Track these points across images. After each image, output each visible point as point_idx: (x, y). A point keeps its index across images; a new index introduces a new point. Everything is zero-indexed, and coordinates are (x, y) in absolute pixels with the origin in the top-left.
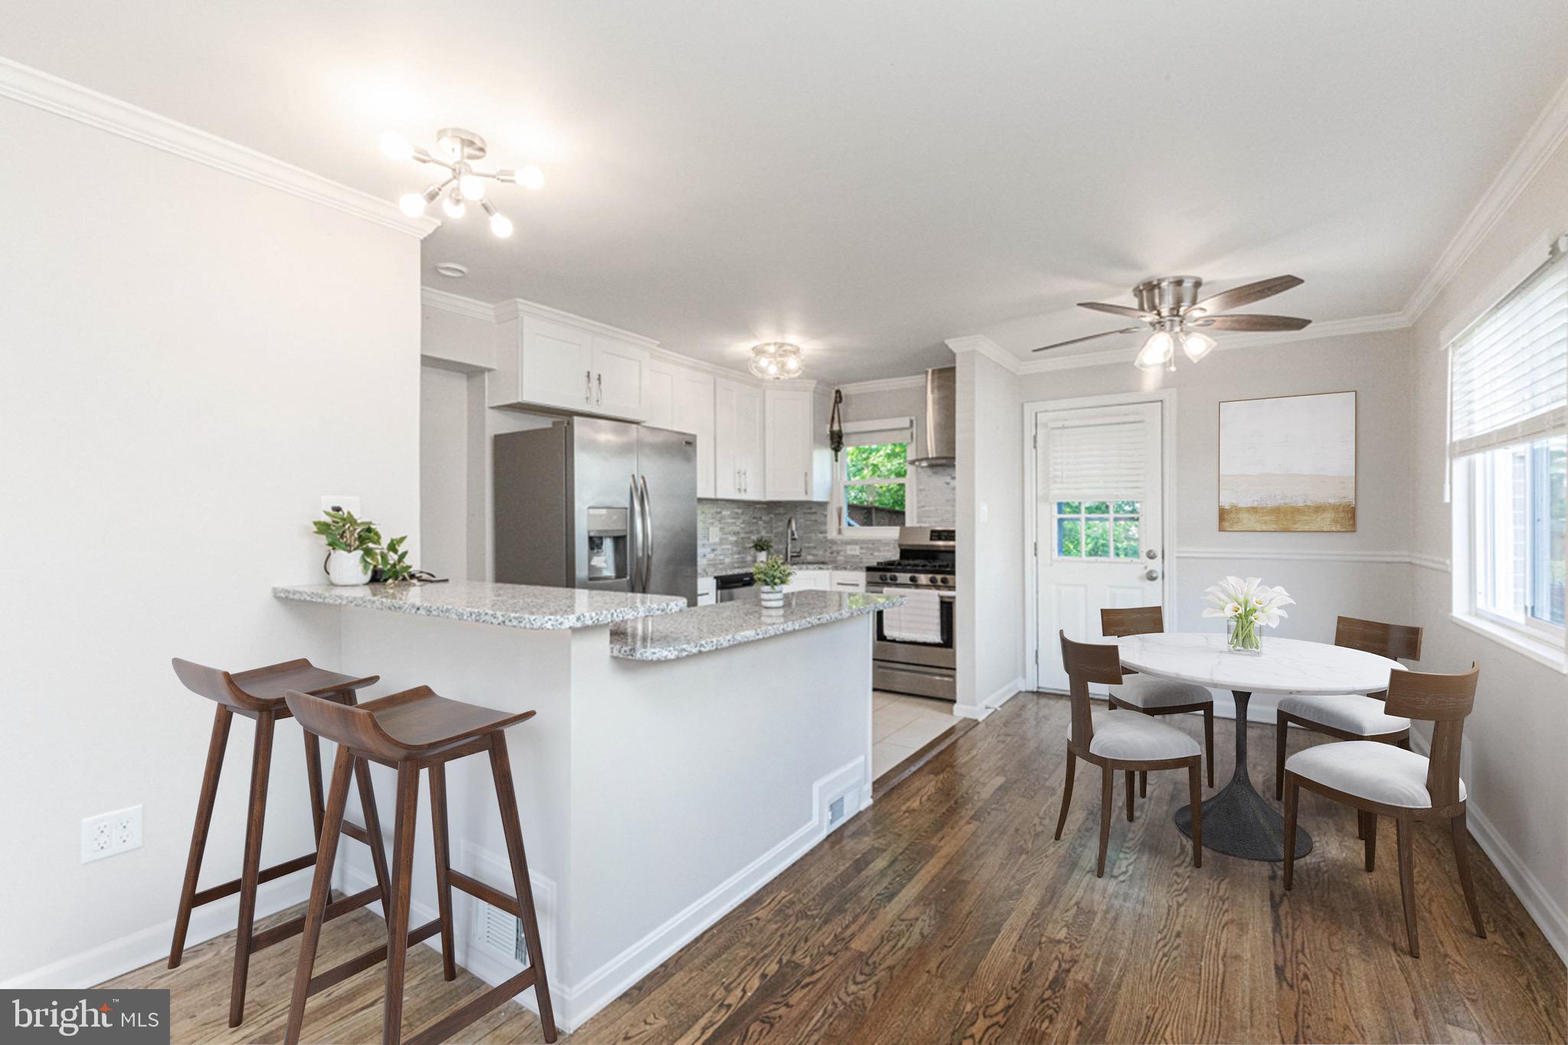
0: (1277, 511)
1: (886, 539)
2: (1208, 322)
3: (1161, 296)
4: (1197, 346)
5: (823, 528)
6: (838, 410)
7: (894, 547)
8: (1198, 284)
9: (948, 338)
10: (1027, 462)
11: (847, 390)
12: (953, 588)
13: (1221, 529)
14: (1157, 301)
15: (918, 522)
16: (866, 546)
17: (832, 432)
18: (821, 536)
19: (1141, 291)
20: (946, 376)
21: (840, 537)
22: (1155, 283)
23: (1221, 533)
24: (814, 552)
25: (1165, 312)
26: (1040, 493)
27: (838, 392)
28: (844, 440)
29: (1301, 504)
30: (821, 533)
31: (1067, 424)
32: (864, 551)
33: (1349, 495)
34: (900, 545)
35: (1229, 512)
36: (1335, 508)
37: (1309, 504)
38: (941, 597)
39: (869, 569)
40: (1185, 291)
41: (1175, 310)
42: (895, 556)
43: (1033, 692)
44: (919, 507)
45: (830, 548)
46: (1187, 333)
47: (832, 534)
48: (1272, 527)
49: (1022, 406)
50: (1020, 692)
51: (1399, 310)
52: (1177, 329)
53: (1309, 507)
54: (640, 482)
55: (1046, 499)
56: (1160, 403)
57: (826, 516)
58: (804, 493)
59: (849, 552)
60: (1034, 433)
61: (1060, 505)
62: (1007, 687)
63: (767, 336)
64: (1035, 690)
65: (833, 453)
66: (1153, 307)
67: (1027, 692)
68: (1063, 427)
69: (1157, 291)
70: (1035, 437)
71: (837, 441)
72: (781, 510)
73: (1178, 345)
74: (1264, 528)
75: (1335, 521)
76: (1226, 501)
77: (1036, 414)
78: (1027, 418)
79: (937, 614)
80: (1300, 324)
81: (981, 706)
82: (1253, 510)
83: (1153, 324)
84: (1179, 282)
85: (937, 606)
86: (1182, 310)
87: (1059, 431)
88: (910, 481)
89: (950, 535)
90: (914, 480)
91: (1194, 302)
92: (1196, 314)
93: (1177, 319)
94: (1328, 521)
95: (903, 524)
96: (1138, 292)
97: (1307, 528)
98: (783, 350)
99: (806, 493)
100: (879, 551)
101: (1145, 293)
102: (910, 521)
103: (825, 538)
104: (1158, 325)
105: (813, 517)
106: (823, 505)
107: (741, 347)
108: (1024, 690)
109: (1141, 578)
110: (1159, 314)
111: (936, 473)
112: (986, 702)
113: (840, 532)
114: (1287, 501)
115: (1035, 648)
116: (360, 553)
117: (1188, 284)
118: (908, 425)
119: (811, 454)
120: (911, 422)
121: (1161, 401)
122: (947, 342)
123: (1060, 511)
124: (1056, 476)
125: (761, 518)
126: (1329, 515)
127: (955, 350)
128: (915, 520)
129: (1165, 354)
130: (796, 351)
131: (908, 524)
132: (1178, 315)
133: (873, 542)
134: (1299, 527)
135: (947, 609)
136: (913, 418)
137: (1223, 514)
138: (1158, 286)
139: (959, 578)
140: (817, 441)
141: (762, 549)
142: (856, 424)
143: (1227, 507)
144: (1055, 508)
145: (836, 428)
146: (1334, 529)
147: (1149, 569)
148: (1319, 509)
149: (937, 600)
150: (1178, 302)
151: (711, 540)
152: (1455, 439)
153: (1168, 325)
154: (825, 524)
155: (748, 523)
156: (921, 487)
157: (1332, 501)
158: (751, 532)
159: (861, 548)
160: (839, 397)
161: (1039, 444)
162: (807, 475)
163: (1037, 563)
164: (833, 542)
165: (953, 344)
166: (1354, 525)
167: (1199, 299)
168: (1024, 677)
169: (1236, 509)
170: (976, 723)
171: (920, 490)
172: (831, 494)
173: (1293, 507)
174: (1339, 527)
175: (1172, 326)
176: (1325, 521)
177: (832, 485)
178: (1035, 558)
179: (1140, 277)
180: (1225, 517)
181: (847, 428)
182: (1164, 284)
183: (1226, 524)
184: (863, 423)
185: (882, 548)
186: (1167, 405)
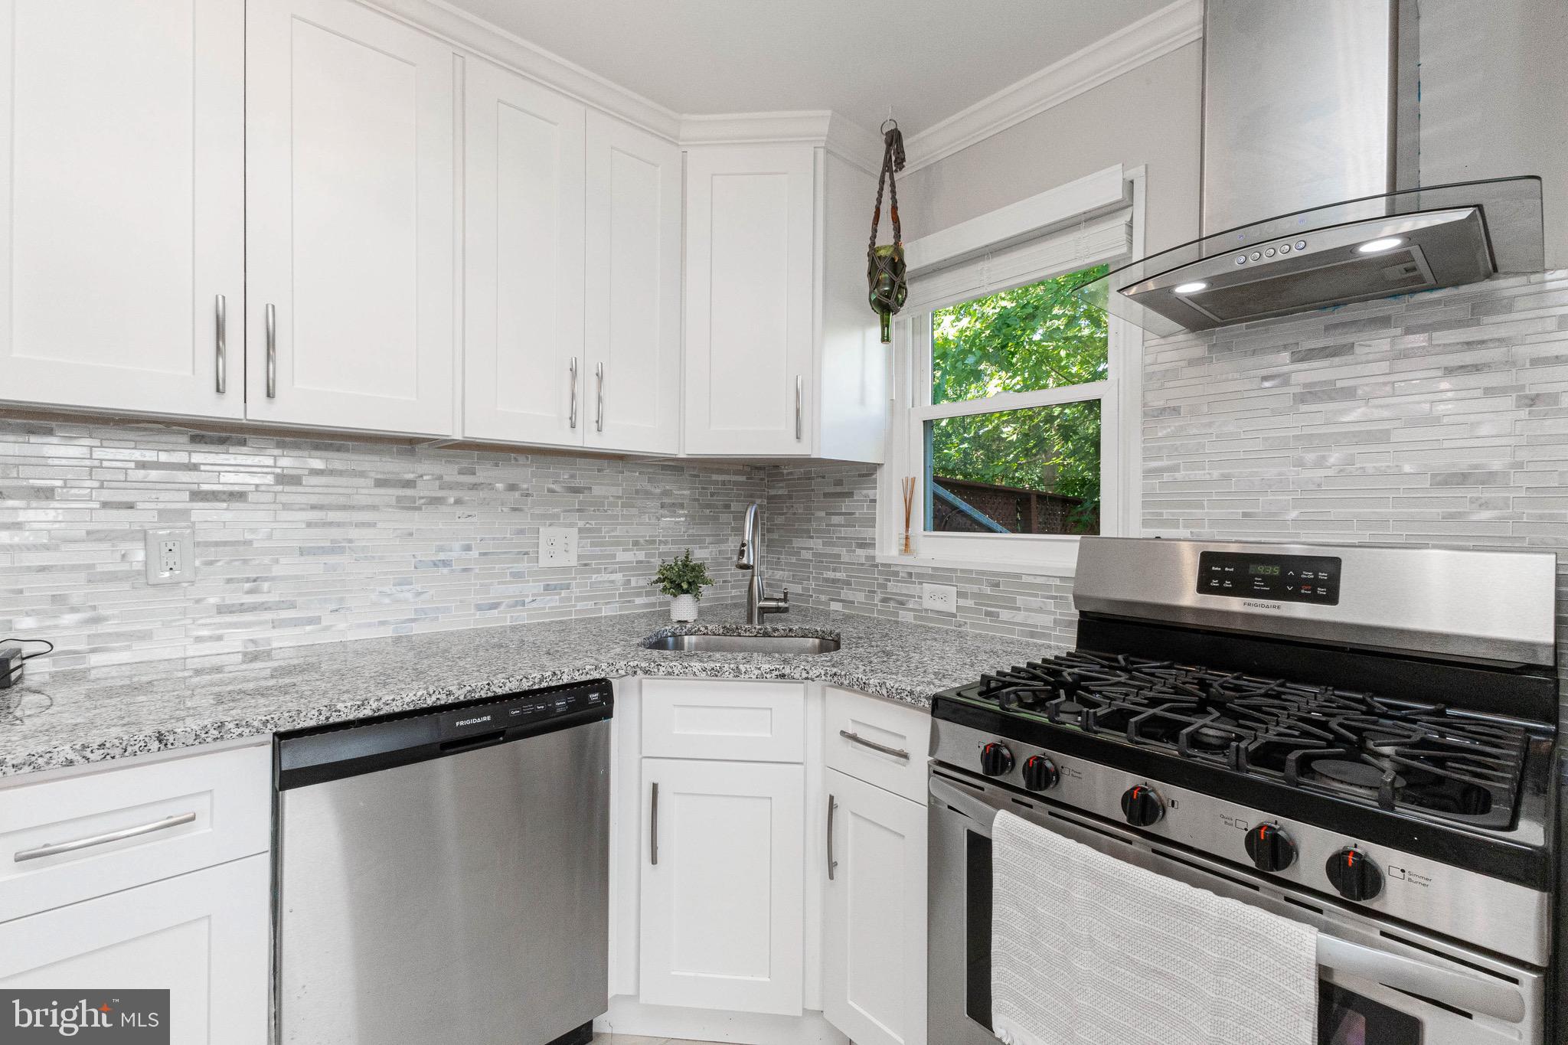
5: (865, 533)
6: (893, 185)
7: (1061, 603)
15: (1146, 523)
16: (974, 588)
18: (861, 554)
21: (907, 560)
24: (846, 594)
27: (893, 136)
30: (862, 545)
32: (969, 603)
34: (1077, 599)
39: (943, 707)
44: (1148, 473)
45: (884, 586)
47: (888, 551)
57: (873, 502)
58: (793, 437)
59: (928, 603)
71: (887, 286)
88: (1122, 384)
90: (1133, 380)
95: (1093, 528)
99: (801, 438)
103: (873, 559)
106: (867, 472)
113: (907, 546)
120: (1129, 185)
125: (728, 506)
128: (1136, 514)
131: (1110, 528)
133: (995, 580)
136: (1137, 173)
151: (544, 562)
154: (871, 522)
156: (1159, 405)
159: (961, 595)
164: (889, 571)
172: (888, 444)
177: (890, 418)
185: (1020, 600)
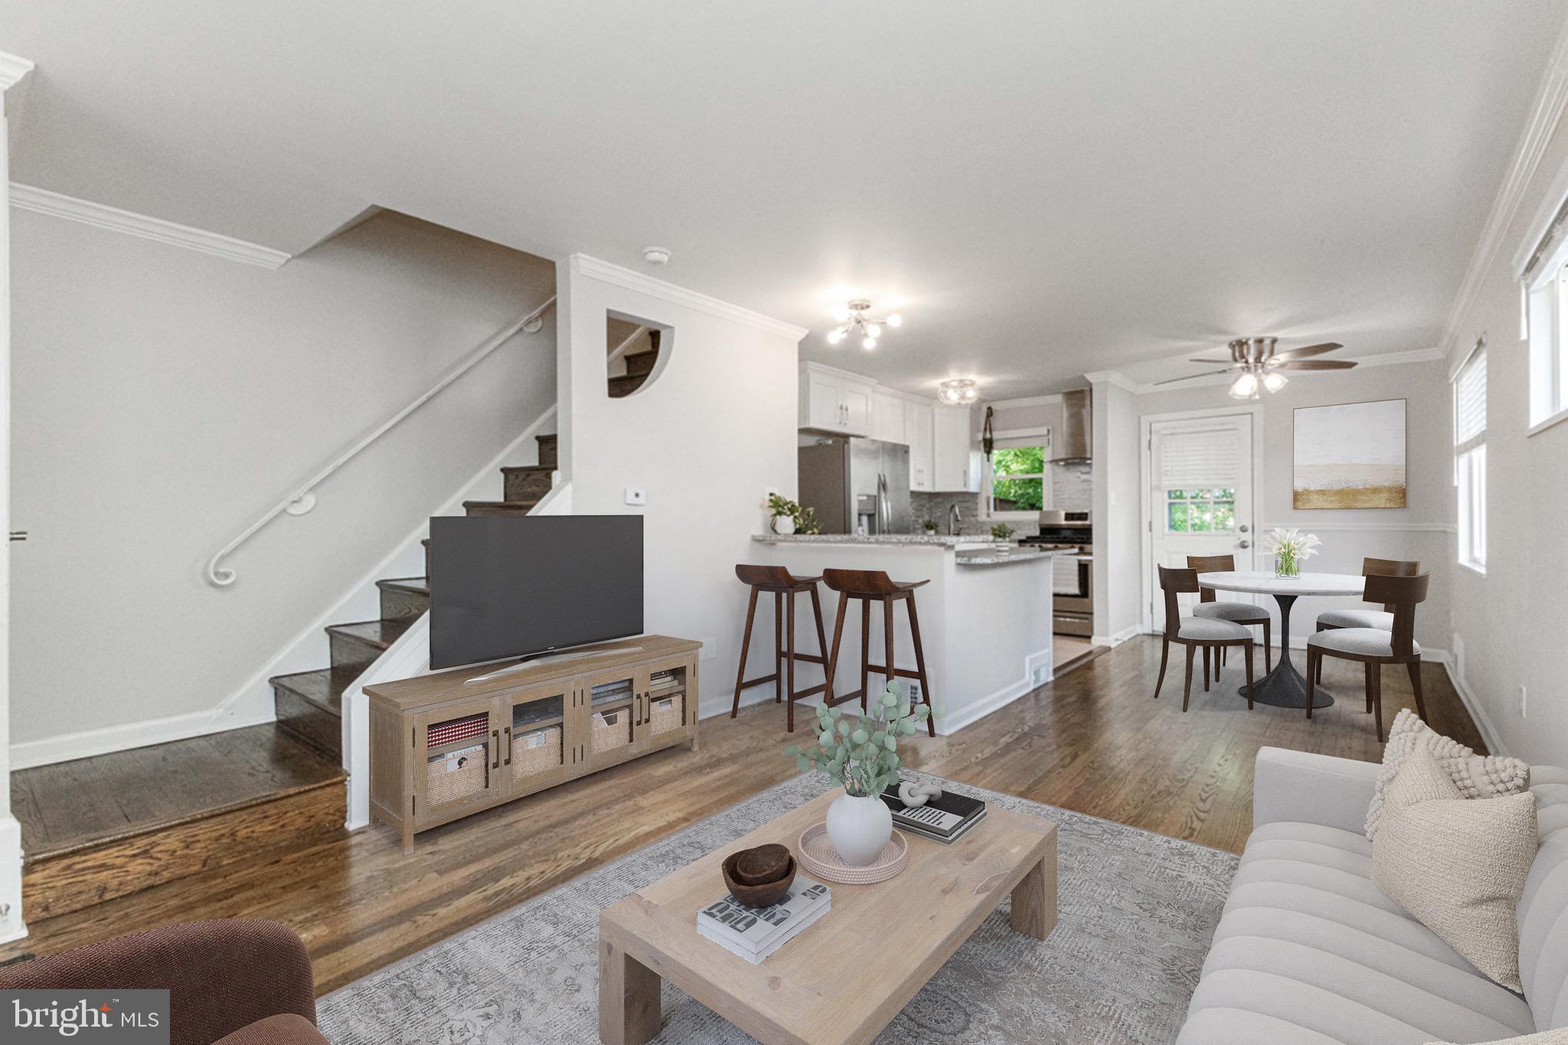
0: (1343, 494)
1: (1028, 521)
2: (1282, 366)
3: (1248, 349)
4: (1275, 382)
6: (990, 422)
7: (1035, 527)
8: (1274, 341)
9: (1086, 372)
10: (1143, 463)
11: (995, 406)
12: (1090, 554)
13: (1295, 508)
14: (1245, 351)
15: (1053, 506)
17: (985, 440)
18: (973, 519)
19: (1234, 346)
20: (1079, 397)
21: (989, 519)
22: (1244, 340)
23: (1296, 511)
24: (968, 531)
25: (1251, 360)
26: (1154, 483)
27: (989, 408)
28: (994, 445)
29: (1361, 487)
30: (973, 516)
31: (1174, 431)
33: (1401, 480)
34: (1040, 525)
35: (1302, 494)
36: (1390, 490)
37: (1367, 486)
38: (1079, 561)
39: (1021, 541)
40: (1265, 347)
41: (1258, 359)
42: (1037, 533)
43: (1149, 635)
44: (1054, 496)
45: (981, 528)
46: (1267, 373)
47: (982, 512)
48: (1337, 505)
49: (1139, 418)
50: (1138, 635)
51: (1436, 346)
52: (1260, 371)
53: (1367, 489)
54: (882, 478)
55: (1158, 488)
56: (1249, 416)
57: (977, 503)
58: (962, 485)
60: (1149, 438)
61: (1170, 492)
62: (1128, 630)
63: (953, 376)
64: (1150, 632)
65: (985, 455)
66: (1242, 356)
67: (1144, 635)
68: (1173, 434)
69: (1245, 347)
70: (1150, 441)
71: (988, 445)
72: (939, 500)
73: (1260, 382)
74: (1330, 506)
75: (1389, 500)
76: (1299, 485)
77: (1151, 425)
78: (1143, 426)
79: (1076, 572)
80: (1351, 365)
81: (1112, 637)
82: (1322, 492)
83: (1243, 368)
84: (1260, 341)
85: (1076, 568)
86: (1263, 359)
87: (1169, 437)
88: (1047, 475)
89: (1083, 516)
90: (1051, 474)
91: (1272, 353)
92: (1273, 362)
93: (1260, 365)
94: (1383, 500)
95: (1041, 508)
96: (1232, 346)
97: (1366, 505)
98: (963, 384)
99: (965, 485)
100: (1021, 530)
101: (1237, 348)
102: (1047, 504)
103: (976, 520)
104: (1247, 369)
105: (965, 505)
106: (975, 495)
107: (934, 383)
108: (1140, 632)
109: (1236, 547)
110: (1247, 362)
111: (1068, 469)
112: (1117, 636)
113: (989, 515)
114: (1350, 484)
115: (1150, 601)
116: (792, 517)
117: (1267, 342)
118: (1045, 432)
119: (968, 457)
120: (1048, 431)
121: (1252, 414)
122: (1086, 375)
123: (1170, 497)
124: (1167, 471)
125: (928, 505)
126: (1384, 495)
127: (1092, 381)
128: (1051, 505)
129: (1252, 388)
130: (973, 384)
131: (1045, 509)
132: (1260, 362)
133: (1020, 522)
134: (1360, 505)
135: (1084, 570)
136: (1050, 427)
137: (1296, 496)
138: (1246, 343)
139: (1095, 547)
140: (973, 445)
141: (932, 528)
142: (1002, 433)
143: (1300, 490)
144: (1166, 495)
145: (988, 436)
146: (1388, 506)
147: (1242, 539)
148: (1376, 490)
149: (1076, 563)
150: (1260, 354)
152: (1460, 442)
153: (1253, 369)
154: (976, 509)
155: (916, 510)
156: (1057, 480)
157: (1386, 484)
158: (918, 517)
160: (990, 413)
161: (1153, 447)
162: (965, 473)
163: (1152, 538)
164: (984, 523)
165: (1090, 377)
166: (1404, 503)
167: (1276, 351)
168: (1142, 623)
169: (1307, 492)
170: (1109, 649)
171: (1055, 483)
172: (981, 485)
173: (1354, 490)
174: (1392, 505)
175: (1256, 370)
176: (1381, 500)
177: (982, 480)
178: (1149, 533)
179: (1233, 338)
180: (1298, 498)
181: (996, 435)
182: (1251, 342)
183: (1299, 504)
184: (1009, 431)
185: (1026, 527)
186: (1256, 416)
